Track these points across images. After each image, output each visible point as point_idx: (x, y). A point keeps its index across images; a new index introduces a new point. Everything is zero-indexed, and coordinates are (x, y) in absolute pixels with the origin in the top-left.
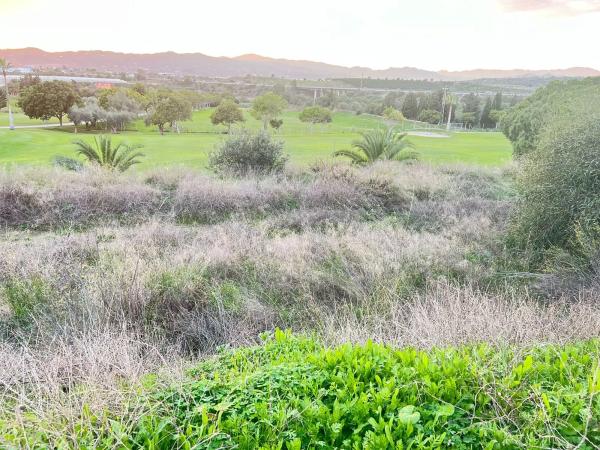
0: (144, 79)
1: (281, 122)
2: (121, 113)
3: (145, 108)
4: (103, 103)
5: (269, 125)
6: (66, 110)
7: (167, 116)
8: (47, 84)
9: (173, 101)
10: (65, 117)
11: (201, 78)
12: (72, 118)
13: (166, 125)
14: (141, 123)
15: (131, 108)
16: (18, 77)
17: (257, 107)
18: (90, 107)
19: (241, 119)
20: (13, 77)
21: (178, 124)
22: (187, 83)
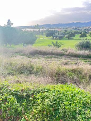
0: (67, 28)
2: (61, 36)
3: (66, 34)
4: (59, 34)
7: (70, 36)
9: (72, 33)
12: (53, 37)
15: (63, 34)
16: (46, 29)
17: (90, 34)
19: (86, 36)
21: (72, 38)
22: (76, 29)
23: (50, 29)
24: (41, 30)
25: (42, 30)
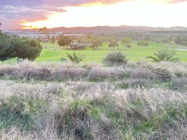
0: (91, 34)
1: (131, 46)
2: (83, 44)
3: (90, 43)
4: (79, 42)
5: (127, 47)
6: (69, 44)
7: (96, 45)
8: (65, 37)
9: (98, 41)
10: (69, 46)
11: (107, 33)
13: (96, 48)
14: (89, 47)
15: (86, 43)
17: (123, 42)
18: (75, 43)
19: (117, 45)
20: (58, 35)
21: (99, 47)
22: (103, 35)
23: (65, 35)
25: (53, 37)
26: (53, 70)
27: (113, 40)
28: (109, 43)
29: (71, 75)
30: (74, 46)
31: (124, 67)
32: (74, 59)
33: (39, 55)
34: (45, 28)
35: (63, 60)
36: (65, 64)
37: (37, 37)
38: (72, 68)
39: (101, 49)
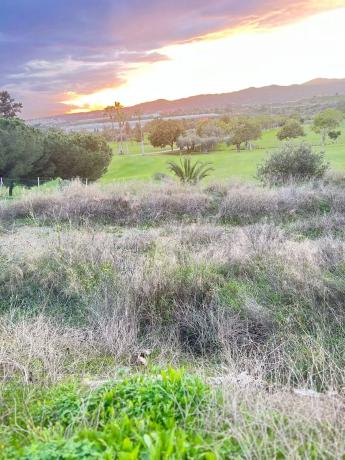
0: (231, 111)
1: (339, 133)
2: (211, 138)
3: (227, 133)
4: (199, 133)
5: (327, 137)
6: (175, 140)
7: (243, 137)
8: (165, 123)
9: (247, 125)
10: (175, 144)
11: (274, 105)
12: (179, 145)
13: (243, 144)
14: (224, 144)
15: (217, 134)
17: (317, 123)
18: (190, 136)
19: (302, 135)
21: (250, 142)
22: (263, 109)
23: (166, 119)
24: (133, 125)
25: (138, 126)
26: (135, 202)
27: (290, 122)
28: (279, 129)
29: (176, 212)
30: (188, 145)
31: (316, 186)
32: (187, 174)
33: (105, 171)
34: (117, 104)
35: (158, 177)
36: (163, 185)
37: (101, 130)
38: (180, 195)
39: (257, 148)
